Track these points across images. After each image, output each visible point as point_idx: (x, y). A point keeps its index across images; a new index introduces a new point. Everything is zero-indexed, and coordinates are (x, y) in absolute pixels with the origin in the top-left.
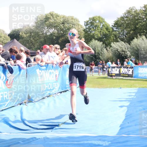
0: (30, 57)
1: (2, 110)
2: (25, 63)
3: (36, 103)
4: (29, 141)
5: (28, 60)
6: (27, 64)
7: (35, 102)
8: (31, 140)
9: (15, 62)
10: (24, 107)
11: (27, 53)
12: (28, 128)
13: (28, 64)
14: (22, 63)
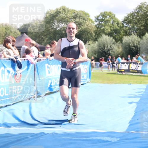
8: (40, 135)
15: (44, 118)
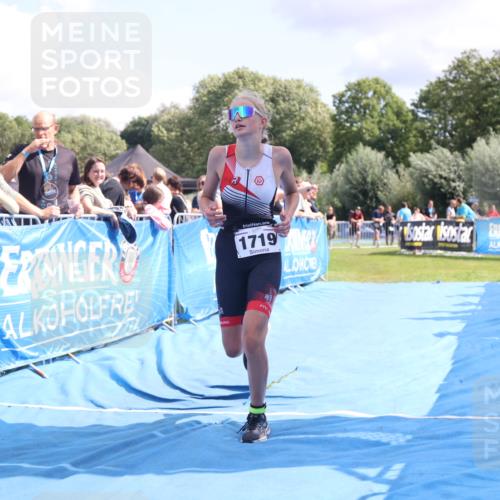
0: (181, 196)
1: (106, 345)
2: (169, 211)
3: (200, 325)
4: (180, 432)
5: (177, 205)
6: (172, 215)
7: (196, 321)
8: (187, 429)
9: (140, 210)
10: (165, 335)
11: (172, 184)
12: (176, 394)
13: (178, 215)
14: (159, 212)
15: (197, 380)
